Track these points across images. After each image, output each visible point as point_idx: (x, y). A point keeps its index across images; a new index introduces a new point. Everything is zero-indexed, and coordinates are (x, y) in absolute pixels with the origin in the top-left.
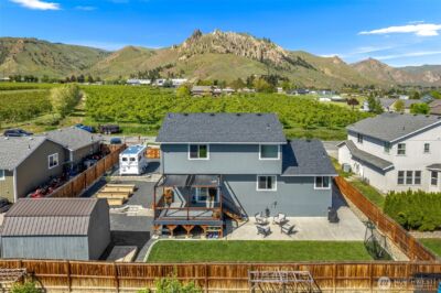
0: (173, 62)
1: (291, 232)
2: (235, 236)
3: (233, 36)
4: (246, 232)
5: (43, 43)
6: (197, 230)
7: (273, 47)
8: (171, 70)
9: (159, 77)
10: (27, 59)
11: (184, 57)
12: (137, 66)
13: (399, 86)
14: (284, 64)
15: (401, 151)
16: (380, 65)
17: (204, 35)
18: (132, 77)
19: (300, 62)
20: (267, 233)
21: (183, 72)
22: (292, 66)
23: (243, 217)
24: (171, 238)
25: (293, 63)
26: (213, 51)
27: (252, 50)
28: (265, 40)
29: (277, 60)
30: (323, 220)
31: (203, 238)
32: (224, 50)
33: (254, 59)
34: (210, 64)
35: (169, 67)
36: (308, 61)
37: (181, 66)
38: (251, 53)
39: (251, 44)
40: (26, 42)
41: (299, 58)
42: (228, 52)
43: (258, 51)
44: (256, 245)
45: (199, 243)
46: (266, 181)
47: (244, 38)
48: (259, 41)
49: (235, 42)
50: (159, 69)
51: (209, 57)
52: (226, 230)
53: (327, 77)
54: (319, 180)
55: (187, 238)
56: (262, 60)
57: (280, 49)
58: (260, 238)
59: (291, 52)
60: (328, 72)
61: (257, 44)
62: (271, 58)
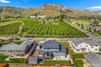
0: (40, 12)
1: (60, 59)
3: (54, 5)
4: (54, 59)
5: (10, 7)
6: (49, 59)
7: (63, 7)
8: (40, 14)
9: (37, 15)
10: (7, 11)
11: (43, 10)
12: (32, 13)
13: (92, 16)
14: (66, 11)
15: (77, 46)
16: (88, 11)
17: (47, 5)
18: (31, 15)
19: (69, 11)
20: (57, 59)
21: (42, 14)
22: (67, 12)
23: (54, 57)
24: (45, 60)
25: (68, 11)
26: (49, 9)
27: (58, 8)
28: (61, 6)
29: (64, 10)
30: (64, 57)
31: (49, 60)
32: (52, 9)
33: (59, 10)
34: (49, 12)
35: (39, 13)
36: (71, 11)
37: (42, 13)
39: (58, 7)
40: (7, 7)
41: (69, 10)
42: (53, 9)
44: (56, 61)
45: (49, 61)
46: (57, 52)
47: (56, 5)
48: (60, 6)
49: (54, 7)
50: (37, 13)
51: (48, 10)
52: (52, 59)
54: (64, 52)
55: (47, 60)
56: (60, 11)
57: (65, 8)
58: (56, 60)
59: (67, 9)
60: (76, 13)
61: (59, 7)
62: (63, 10)
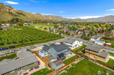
2: (67, 58)
7: (12, 9)
13: (45, 20)
14: (17, 14)
22: (19, 15)
25: (20, 14)
27: (5, 9)
28: (9, 6)
29: (14, 13)
33: (6, 12)
36: (24, 14)
38: (5, 10)
39: (5, 7)
41: (21, 13)
43: (8, 10)
53: (29, 18)
56: (9, 13)
57: (15, 10)
59: (18, 11)
60: (29, 16)
61: (7, 7)
62: (12, 12)
